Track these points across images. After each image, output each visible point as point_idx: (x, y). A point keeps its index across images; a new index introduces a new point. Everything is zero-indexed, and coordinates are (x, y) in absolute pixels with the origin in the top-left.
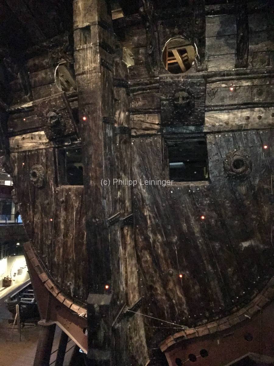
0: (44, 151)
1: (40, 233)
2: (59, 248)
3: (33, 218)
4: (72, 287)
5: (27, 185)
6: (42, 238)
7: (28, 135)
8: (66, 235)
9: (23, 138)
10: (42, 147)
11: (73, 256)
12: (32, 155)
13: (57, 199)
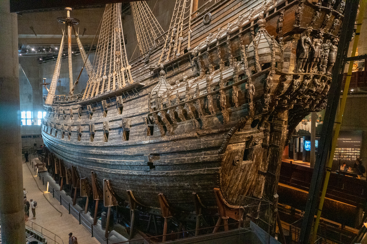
0: (241, 150)
1: (228, 184)
2: (235, 187)
3: (228, 177)
4: (235, 200)
5: (229, 165)
6: (229, 185)
7: (236, 144)
8: (240, 181)
9: (233, 146)
10: (240, 149)
11: (240, 188)
12: (235, 152)
13: (241, 168)
